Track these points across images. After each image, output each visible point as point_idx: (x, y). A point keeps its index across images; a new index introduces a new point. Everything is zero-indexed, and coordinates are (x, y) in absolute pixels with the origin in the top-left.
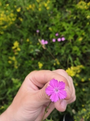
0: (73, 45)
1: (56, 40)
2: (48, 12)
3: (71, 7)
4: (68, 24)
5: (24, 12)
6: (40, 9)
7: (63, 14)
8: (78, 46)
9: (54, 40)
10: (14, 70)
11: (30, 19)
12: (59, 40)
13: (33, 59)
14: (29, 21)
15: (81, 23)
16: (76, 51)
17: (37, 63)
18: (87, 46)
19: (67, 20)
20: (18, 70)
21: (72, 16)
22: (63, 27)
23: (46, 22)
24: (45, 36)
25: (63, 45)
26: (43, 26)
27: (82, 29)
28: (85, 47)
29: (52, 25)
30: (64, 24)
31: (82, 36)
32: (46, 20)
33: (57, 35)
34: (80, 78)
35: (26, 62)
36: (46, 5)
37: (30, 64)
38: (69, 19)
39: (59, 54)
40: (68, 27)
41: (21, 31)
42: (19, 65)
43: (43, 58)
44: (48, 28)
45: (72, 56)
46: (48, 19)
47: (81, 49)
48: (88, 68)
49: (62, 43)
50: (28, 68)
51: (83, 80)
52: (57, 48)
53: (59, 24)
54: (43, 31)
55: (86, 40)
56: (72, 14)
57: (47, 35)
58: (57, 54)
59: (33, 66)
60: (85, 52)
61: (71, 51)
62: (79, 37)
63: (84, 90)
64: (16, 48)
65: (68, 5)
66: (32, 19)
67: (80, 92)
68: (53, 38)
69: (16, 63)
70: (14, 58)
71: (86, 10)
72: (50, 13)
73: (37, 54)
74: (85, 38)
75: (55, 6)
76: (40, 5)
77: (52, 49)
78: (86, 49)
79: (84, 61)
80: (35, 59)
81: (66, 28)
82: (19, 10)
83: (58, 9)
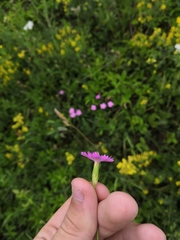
0: (131, 115)
1: (98, 107)
2: (78, 55)
3: (122, 45)
4: (118, 76)
5: (32, 59)
6: (62, 52)
7: (106, 59)
8: (141, 116)
9: (94, 108)
10: (19, 172)
11: (45, 70)
12: (103, 106)
13: (55, 146)
14: (43, 74)
15: (143, 71)
16: (137, 125)
17: (64, 155)
18: (158, 113)
19: (116, 69)
20: (25, 172)
21: (125, 60)
22: (110, 82)
23: (76, 75)
24: (75, 101)
25: (111, 116)
26: (71, 82)
27: (145, 82)
28: (154, 116)
29: (89, 79)
30: (111, 77)
31: (147, 95)
32: (77, 70)
33: (98, 97)
34: (151, 177)
35: (42, 154)
36: (73, 44)
37: (49, 158)
38: (120, 67)
39: (106, 133)
40: (118, 81)
41: (28, 94)
42: (28, 160)
43: (75, 144)
44: (80, 85)
45: (131, 134)
46: (80, 69)
47: (146, 121)
48: (165, 156)
49: (110, 112)
50: (46, 165)
51: (157, 181)
52: (101, 121)
53: (100, 77)
54: (72, 92)
55: (155, 102)
56: (124, 57)
57: (80, 98)
58: (101, 133)
59: (55, 161)
60: (155, 125)
61: (128, 126)
62: (141, 97)
63: (161, 202)
64: (20, 128)
65: (116, 42)
66: (48, 70)
67: (154, 206)
68: (91, 103)
69: (21, 156)
70: (16, 148)
71: (148, 48)
72: (82, 57)
73: (62, 135)
74: (153, 98)
75: (90, 45)
76: (63, 44)
77: (91, 125)
78: (157, 120)
79: (156, 144)
80: (58, 146)
81: (114, 83)
82: (21, 55)
83: (97, 50)
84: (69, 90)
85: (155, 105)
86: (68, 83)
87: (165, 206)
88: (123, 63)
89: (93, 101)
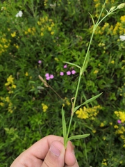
0: (87, 80)
1: (65, 74)
2: (53, 37)
4: (79, 53)
5: (21, 37)
6: (42, 34)
7: (72, 40)
8: (93, 81)
9: (62, 74)
10: (8, 116)
11: (29, 46)
12: (69, 73)
13: (34, 98)
14: (28, 48)
15: (96, 51)
16: (90, 87)
17: (40, 105)
18: (105, 80)
19: (78, 48)
20: (13, 116)
21: (85, 42)
22: (73, 57)
23: (50, 50)
24: (49, 68)
25: (73, 80)
26: (47, 56)
27: (97, 58)
28: (102, 81)
29: (59, 54)
30: (74, 53)
31: (98, 67)
32: (51, 47)
33: (65, 67)
34: (98, 122)
35: (25, 104)
36: (50, 29)
37: (30, 107)
38: (81, 47)
39: (69, 91)
40: (79, 56)
41: (17, 62)
42: (15, 108)
43: (48, 98)
44: (53, 58)
45: (86, 93)
46: (53, 46)
47: (97, 84)
48: (108, 108)
49: (73, 77)
50: (27, 112)
51: (102, 125)
52: (66, 83)
53: (67, 53)
54: (47, 62)
55: (103, 72)
56: (84, 40)
57: (53, 67)
58: (66, 91)
59: (33, 109)
60: (102, 87)
61: (84, 87)
62: (94, 68)
63: (104, 138)
64: (10, 85)
65: (79, 29)
66: (32, 46)
67: (99, 141)
68: (60, 71)
69: (10, 105)
70: (7, 99)
71: (100, 35)
72: (55, 39)
73: (39, 92)
74: (102, 69)
75: (61, 30)
76: (42, 29)
77: (59, 85)
78: (104, 84)
79: (102, 100)
80: (36, 99)
81: (76, 58)
82: (13, 35)
83: (66, 34)
84: (45, 61)
85: (103, 74)
86: (45, 56)
87: (107, 141)
88: (83, 44)
89: (62, 69)
